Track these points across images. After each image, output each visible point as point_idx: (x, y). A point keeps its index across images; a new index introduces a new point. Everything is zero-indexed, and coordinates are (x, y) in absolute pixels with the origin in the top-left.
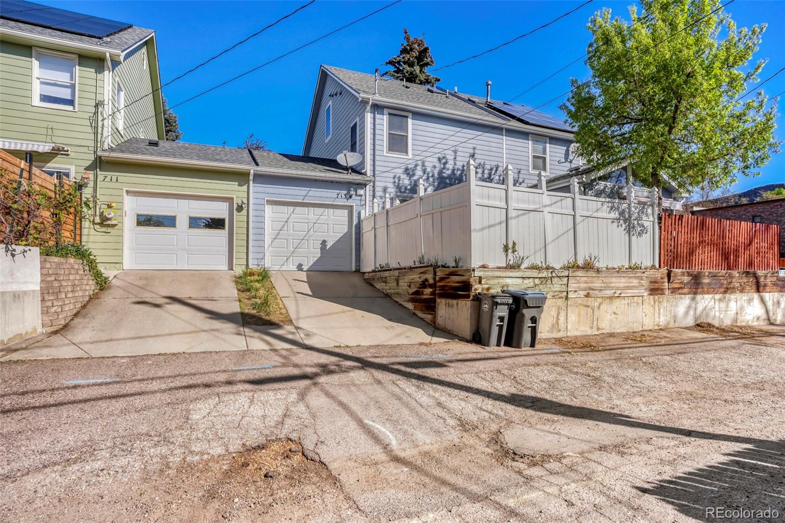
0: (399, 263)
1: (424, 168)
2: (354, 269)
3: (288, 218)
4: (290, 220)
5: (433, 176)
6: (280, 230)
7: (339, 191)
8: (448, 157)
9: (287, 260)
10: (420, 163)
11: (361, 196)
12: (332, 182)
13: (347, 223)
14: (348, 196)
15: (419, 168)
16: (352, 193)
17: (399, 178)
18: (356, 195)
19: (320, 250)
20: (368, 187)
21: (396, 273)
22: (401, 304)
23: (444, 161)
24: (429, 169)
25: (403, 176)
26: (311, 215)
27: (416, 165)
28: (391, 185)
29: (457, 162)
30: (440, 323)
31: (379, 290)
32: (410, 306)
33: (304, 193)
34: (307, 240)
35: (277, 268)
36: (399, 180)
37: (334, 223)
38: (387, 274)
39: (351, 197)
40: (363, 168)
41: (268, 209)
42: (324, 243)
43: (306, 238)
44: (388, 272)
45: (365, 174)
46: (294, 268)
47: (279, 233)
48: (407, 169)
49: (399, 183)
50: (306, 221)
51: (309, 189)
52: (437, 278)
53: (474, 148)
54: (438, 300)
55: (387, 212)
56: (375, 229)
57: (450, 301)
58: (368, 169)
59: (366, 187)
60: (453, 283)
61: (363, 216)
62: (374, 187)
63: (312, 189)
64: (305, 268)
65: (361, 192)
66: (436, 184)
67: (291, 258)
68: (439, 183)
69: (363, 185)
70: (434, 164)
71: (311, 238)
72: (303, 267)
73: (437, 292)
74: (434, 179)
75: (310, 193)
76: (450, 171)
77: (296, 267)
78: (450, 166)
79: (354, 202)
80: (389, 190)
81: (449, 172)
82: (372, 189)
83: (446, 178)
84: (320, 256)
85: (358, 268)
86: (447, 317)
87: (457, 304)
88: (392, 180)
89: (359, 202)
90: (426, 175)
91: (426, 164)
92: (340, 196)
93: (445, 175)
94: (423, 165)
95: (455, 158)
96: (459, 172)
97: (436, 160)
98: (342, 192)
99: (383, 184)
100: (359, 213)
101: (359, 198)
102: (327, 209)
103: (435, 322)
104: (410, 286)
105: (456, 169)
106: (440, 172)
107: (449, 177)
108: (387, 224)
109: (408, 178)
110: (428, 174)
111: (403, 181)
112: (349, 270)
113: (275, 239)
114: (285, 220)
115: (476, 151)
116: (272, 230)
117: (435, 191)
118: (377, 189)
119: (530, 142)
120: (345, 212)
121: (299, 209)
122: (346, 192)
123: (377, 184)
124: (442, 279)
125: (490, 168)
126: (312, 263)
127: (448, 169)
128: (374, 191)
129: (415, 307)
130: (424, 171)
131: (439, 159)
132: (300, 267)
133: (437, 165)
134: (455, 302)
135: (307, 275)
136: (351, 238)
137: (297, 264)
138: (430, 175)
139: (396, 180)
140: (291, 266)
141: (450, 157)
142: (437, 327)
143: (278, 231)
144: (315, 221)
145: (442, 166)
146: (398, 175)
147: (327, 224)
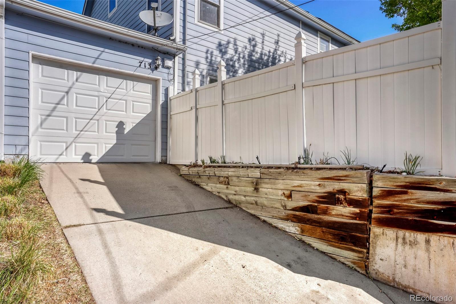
0: (257, 158)
1: (235, 47)
2: (159, 159)
3: (70, 88)
4: (73, 90)
5: (244, 57)
6: (58, 104)
7: (142, 59)
8: (257, 39)
9: (67, 148)
10: (232, 40)
11: (168, 68)
12: (133, 45)
13: (151, 101)
14: (153, 67)
15: (231, 46)
16: (159, 62)
17: (212, 53)
18: (163, 67)
19: (115, 135)
20: (177, 58)
21: (257, 173)
22: (264, 221)
23: (253, 43)
24: (240, 49)
25: (216, 53)
26: (103, 87)
27: (228, 43)
28: (203, 61)
29: (265, 47)
30: (381, 270)
31: (211, 193)
32: (292, 228)
33: (96, 54)
34: (98, 120)
35: (52, 159)
36: (212, 57)
37: (135, 99)
38: (230, 172)
39: (156, 68)
40: (172, 34)
41: (34, 69)
42: (121, 125)
43: (96, 117)
44: (233, 169)
45: (174, 40)
46: (79, 159)
47: (55, 108)
48: (220, 45)
49: (211, 60)
50: (96, 93)
51: (102, 49)
52: (376, 192)
53: (278, 36)
54: (376, 230)
55: (223, 85)
56: (197, 109)
57: (410, 235)
58: (178, 35)
59: (174, 58)
60: (418, 202)
61: (171, 95)
62: (184, 59)
63: (107, 50)
64: (95, 158)
65: (169, 63)
66: (246, 66)
67: (74, 144)
68: (249, 66)
69: (172, 56)
70: (245, 44)
71: (104, 118)
72: (91, 158)
73: (373, 216)
74: (244, 61)
75: (104, 56)
76: (259, 54)
77: (81, 157)
78: (258, 49)
79: (160, 74)
80: (202, 66)
81: (258, 56)
82: (181, 62)
83: (255, 62)
84: (115, 142)
85: (164, 158)
86: (400, 260)
87: (428, 242)
88: (204, 55)
89: (166, 75)
90: (237, 55)
91: (238, 43)
92: (143, 65)
93: (254, 58)
94: (235, 44)
95: (263, 42)
96: (266, 58)
97: (246, 41)
98: (146, 60)
99: (195, 59)
100: (167, 90)
101: (166, 71)
102: (125, 81)
103: (367, 267)
104: (290, 196)
105: (264, 54)
106: (250, 55)
107: (257, 61)
108: (223, 102)
109: (220, 55)
110: (239, 54)
111: (216, 58)
112: (152, 160)
113: (49, 116)
114: (66, 89)
115: (280, 39)
116: (42, 102)
117: (246, 73)
118: (187, 63)
119: (319, 38)
120: (148, 87)
121: (86, 77)
122: (150, 61)
123: (188, 56)
124: (388, 194)
125: (290, 58)
126: (104, 153)
127: (257, 53)
128: (184, 64)
129: (303, 231)
130: (236, 51)
131: (250, 40)
132: (87, 158)
133: (248, 46)
134: (421, 237)
135: (101, 171)
136: (155, 120)
137: (83, 153)
138: (241, 56)
139: (209, 55)
140: (74, 156)
141: (259, 40)
142: (374, 276)
143: (54, 105)
144: (109, 95)
145: (252, 48)
146: (210, 50)
147: (126, 101)
